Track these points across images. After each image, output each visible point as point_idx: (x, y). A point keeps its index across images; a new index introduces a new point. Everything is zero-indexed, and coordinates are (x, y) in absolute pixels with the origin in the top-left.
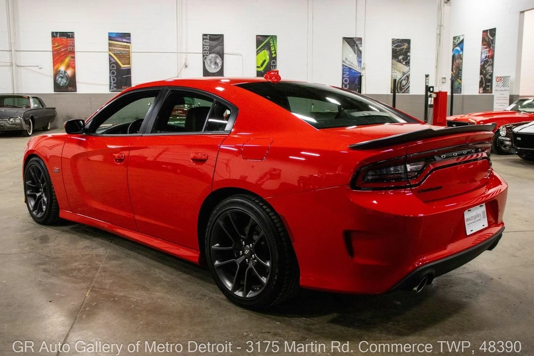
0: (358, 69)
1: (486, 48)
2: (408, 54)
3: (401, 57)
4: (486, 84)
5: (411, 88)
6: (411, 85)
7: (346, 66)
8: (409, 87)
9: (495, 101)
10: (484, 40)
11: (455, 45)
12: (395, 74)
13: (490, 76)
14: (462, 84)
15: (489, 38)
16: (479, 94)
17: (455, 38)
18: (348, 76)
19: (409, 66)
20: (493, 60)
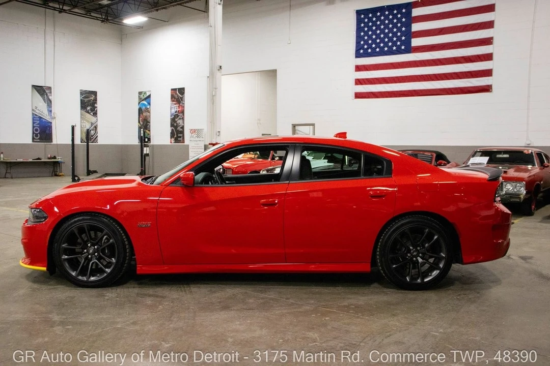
0: (48, 118)
1: (175, 104)
2: (96, 105)
3: (89, 108)
4: (177, 135)
5: (98, 138)
6: (99, 135)
7: (37, 115)
8: (97, 137)
9: (190, 150)
10: (172, 97)
11: (141, 100)
12: (84, 124)
13: (181, 128)
14: (151, 135)
15: (178, 95)
16: (170, 144)
17: (140, 93)
18: (38, 126)
19: (97, 117)
20: (183, 115)
